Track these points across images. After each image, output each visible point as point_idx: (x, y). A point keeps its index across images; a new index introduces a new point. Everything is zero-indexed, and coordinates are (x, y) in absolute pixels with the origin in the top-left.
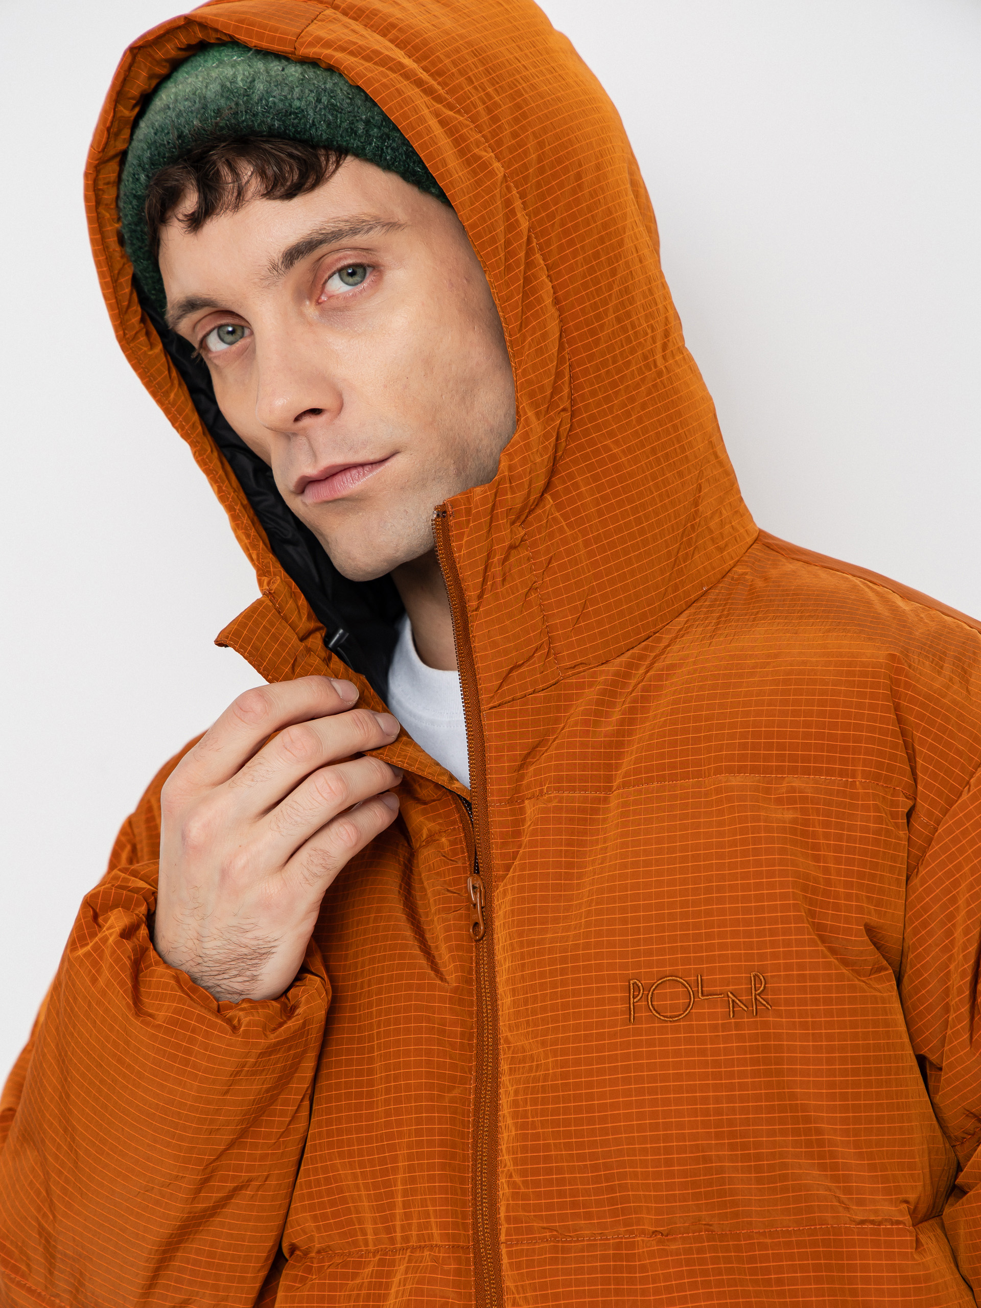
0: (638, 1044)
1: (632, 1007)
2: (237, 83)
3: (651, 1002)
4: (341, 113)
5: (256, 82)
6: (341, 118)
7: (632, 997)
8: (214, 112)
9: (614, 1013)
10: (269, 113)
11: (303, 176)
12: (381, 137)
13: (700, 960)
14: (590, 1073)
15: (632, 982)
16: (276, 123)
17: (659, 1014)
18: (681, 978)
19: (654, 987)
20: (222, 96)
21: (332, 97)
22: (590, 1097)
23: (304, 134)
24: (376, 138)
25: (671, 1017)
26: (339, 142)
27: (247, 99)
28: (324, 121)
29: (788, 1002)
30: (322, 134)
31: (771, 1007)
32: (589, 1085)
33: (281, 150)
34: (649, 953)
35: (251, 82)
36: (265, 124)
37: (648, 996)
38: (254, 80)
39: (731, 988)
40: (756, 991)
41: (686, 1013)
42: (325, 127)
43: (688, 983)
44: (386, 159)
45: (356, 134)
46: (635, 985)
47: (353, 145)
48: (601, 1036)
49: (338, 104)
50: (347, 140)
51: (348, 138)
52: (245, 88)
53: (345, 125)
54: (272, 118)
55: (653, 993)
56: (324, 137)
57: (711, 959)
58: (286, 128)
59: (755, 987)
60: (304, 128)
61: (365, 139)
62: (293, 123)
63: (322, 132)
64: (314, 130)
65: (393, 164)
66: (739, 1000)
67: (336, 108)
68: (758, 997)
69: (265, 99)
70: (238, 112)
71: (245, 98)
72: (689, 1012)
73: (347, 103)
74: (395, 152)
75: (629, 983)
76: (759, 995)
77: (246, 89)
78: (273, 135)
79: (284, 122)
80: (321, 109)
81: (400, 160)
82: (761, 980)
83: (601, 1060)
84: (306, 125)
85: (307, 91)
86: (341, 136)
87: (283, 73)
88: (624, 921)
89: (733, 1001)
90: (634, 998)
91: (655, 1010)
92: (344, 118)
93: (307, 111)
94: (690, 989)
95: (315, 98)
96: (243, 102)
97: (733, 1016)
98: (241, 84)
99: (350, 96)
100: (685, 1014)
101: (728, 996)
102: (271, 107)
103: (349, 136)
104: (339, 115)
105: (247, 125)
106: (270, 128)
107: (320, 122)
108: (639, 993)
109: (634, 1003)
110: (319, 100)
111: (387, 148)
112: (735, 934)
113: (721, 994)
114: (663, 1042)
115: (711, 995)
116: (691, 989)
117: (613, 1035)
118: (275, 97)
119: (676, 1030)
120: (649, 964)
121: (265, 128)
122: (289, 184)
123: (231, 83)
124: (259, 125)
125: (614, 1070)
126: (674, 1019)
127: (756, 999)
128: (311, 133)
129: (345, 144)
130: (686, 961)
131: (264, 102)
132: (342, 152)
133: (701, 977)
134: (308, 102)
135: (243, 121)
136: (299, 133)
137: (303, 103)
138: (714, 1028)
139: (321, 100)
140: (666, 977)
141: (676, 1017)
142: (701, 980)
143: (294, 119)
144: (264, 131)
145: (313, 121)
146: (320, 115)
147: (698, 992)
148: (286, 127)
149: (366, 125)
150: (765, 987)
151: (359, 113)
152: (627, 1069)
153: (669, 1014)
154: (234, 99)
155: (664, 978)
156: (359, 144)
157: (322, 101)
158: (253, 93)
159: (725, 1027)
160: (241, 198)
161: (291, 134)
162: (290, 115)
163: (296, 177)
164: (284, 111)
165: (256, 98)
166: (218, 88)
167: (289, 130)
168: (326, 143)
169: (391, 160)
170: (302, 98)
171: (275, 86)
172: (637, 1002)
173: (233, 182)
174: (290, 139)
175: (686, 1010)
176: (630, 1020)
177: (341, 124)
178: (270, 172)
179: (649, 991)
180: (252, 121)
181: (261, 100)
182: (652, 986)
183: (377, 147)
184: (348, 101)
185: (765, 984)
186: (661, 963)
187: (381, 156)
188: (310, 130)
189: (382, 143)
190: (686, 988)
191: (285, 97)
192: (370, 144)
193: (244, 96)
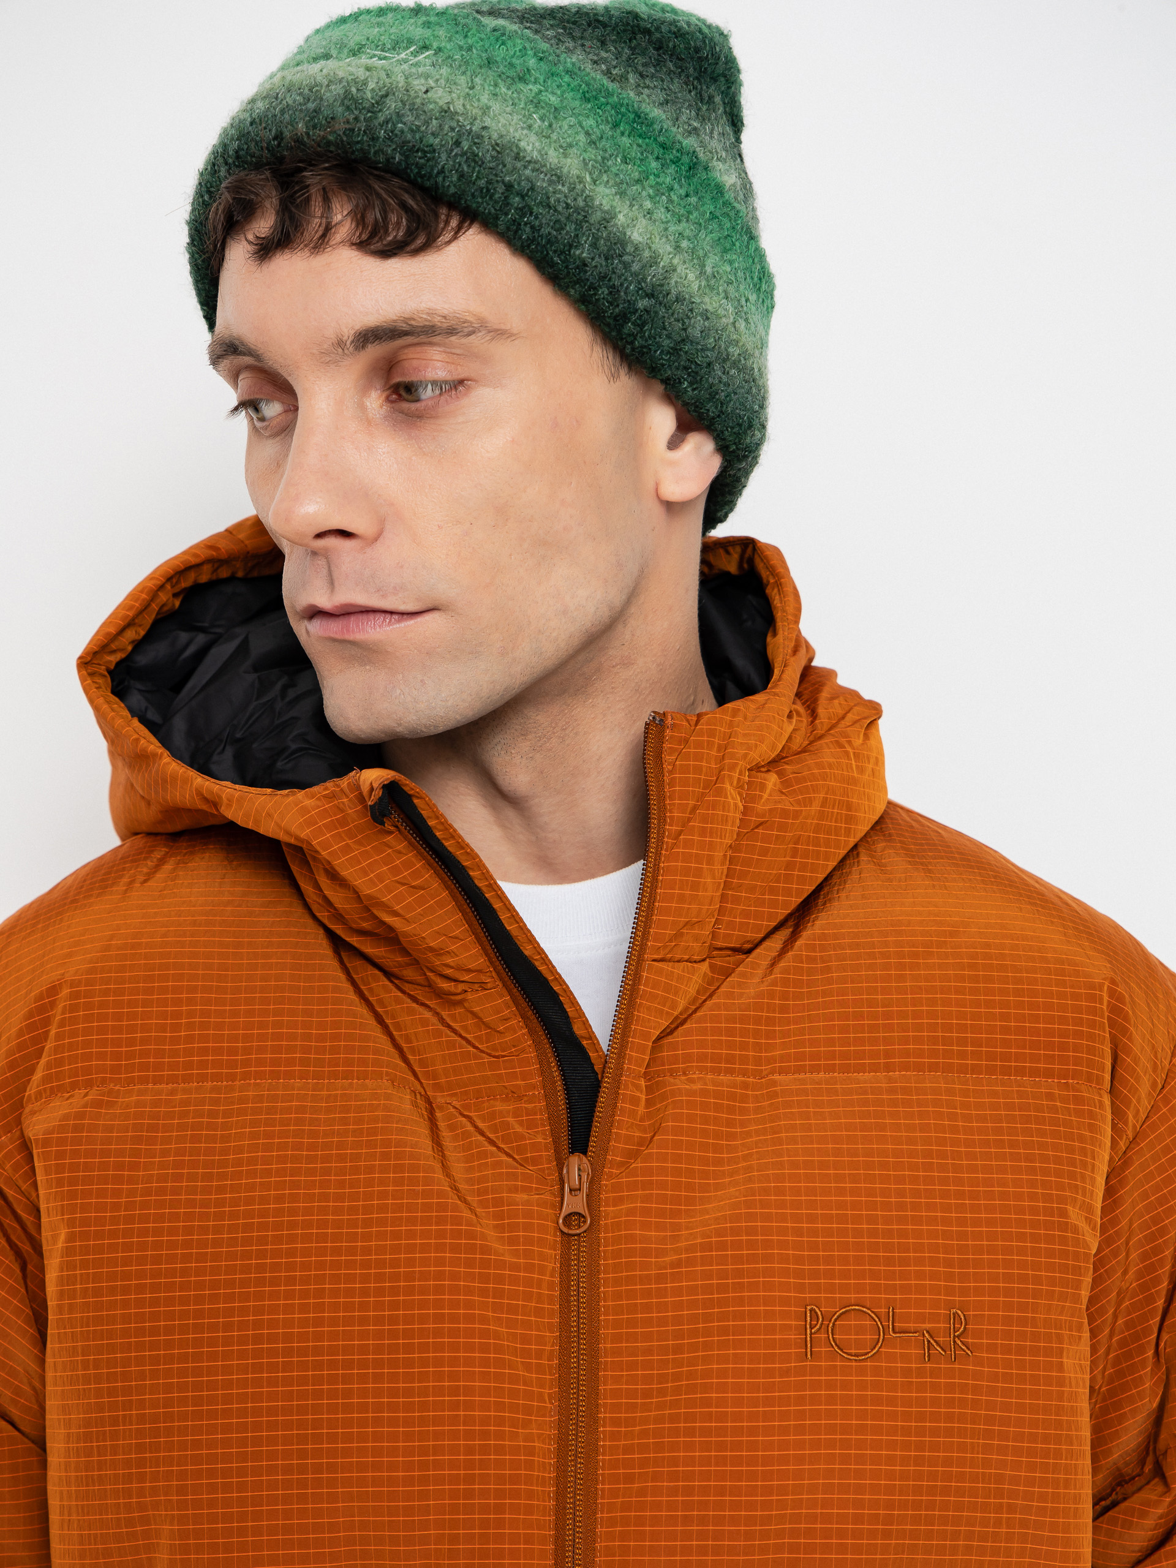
0: (814, 1386)
1: (809, 1339)
2: (365, 93)
3: (833, 1335)
4: (480, 166)
5: (389, 98)
6: (479, 172)
7: (808, 1326)
8: (326, 120)
9: (786, 1344)
10: (392, 141)
11: (411, 235)
12: (521, 209)
13: (892, 1289)
14: (753, 1417)
15: (809, 1308)
16: (398, 157)
17: (842, 1350)
18: (869, 1309)
19: (835, 1317)
20: (342, 104)
21: (475, 143)
22: (753, 1446)
23: (428, 180)
24: (516, 209)
25: (856, 1355)
26: (468, 202)
27: (370, 117)
28: (457, 171)
29: (992, 1348)
30: (449, 185)
31: (972, 1353)
32: (753, 1431)
33: (394, 195)
34: (830, 1274)
35: (382, 97)
36: (383, 154)
37: (828, 1327)
38: (387, 95)
39: (928, 1326)
40: (955, 1332)
41: (874, 1351)
42: (455, 179)
43: (877, 1316)
44: (520, 238)
45: (491, 198)
46: (813, 1312)
47: (485, 210)
48: (770, 1373)
49: (480, 154)
50: (478, 202)
51: (480, 200)
52: (373, 102)
53: (482, 183)
54: (394, 149)
55: (834, 1324)
56: (452, 190)
57: (906, 1289)
58: (408, 166)
59: (954, 1328)
60: (430, 173)
61: (501, 207)
62: (417, 163)
63: (450, 184)
64: (441, 179)
65: (529, 246)
66: (935, 1341)
67: (477, 158)
68: (956, 1339)
69: (393, 123)
70: (354, 130)
71: (369, 115)
72: (878, 1351)
73: (492, 157)
74: (533, 232)
75: (806, 1308)
76: (958, 1337)
77: (373, 104)
78: (390, 171)
79: (407, 157)
80: (456, 155)
81: (538, 243)
82: (961, 1319)
83: (769, 1401)
84: (432, 170)
85: (446, 127)
86: (473, 195)
87: (425, 96)
88: (798, 1232)
89: (929, 1342)
90: (811, 1328)
91: (836, 1345)
92: (483, 174)
93: (439, 153)
94: (879, 1323)
95: (454, 140)
96: (365, 118)
97: (929, 1360)
98: (369, 95)
99: (498, 149)
100: (872, 1353)
101: (924, 1334)
102: (396, 135)
103: (482, 198)
104: (477, 169)
105: (362, 149)
106: (388, 160)
107: (451, 171)
108: (818, 1322)
109: (811, 1334)
110: (457, 143)
111: (526, 224)
112: (934, 1262)
113: (916, 1333)
114: (845, 1385)
115: (904, 1333)
116: (881, 1323)
117: (786, 1372)
118: (405, 124)
119: (862, 1371)
120: (831, 1288)
121: (382, 158)
122: (390, 238)
123: (358, 90)
124: (375, 153)
125: (784, 1416)
126: (861, 1358)
127: (955, 1342)
128: (436, 181)
129: (474, 205)
130: (876, 1289)
131: (389, 126)
132: (470, 216)
133: (893, 1309)
134: (443, 142)
135: (358, 142)
136: (422, 177)
137: (437, 141)
138: (907, 1372)
139: (460, 143)
140: (852, 1306)
141: (863, 1356)
142: (893, 1312)
143: (420, 158)
144: (380, 163)
145: (443, 167)
146: (454, 162)
147: (889, 1328)
148: (408, 164)
149: (507, 190)
150: (965, 1328)
151: (502, 172)
152: (801, 1415)
153: (853, 1351)
154: (355, 112)
155: (849, 1306)
156: (493, 211)
157: (462, 145)
158: (380, 110)
159: (920, 1373)
160: (326, 241)
161: (412, 175)
162: (417, 151)
163: (401, 234)
164: (411, 144)
165: (381, 118)
166: (342, 92)
167: (411, 170)
168: (452, 199)
169: (527, 241)
170: (438, 134)
171: (410, 110)
172: (815, 1333)
173: (322, 217)
174: (409, 181)
175: (874, 1348)
176: (806, 1355)
177: (476, 180)
178: (370, 218)
179: (830, 1321)
180: (369, 145)
181: (387, 123)
182: (834, 1315)
183: (514, 221)
184: (494, 153)
185: (966, 1324)
186: (845, 1289)
187: (516, 232)
188: (436, 176)
189: (521, 217)
190: (875, 1321)
191: (418, 127)
192: (506, 214)
193: (369, 111)
